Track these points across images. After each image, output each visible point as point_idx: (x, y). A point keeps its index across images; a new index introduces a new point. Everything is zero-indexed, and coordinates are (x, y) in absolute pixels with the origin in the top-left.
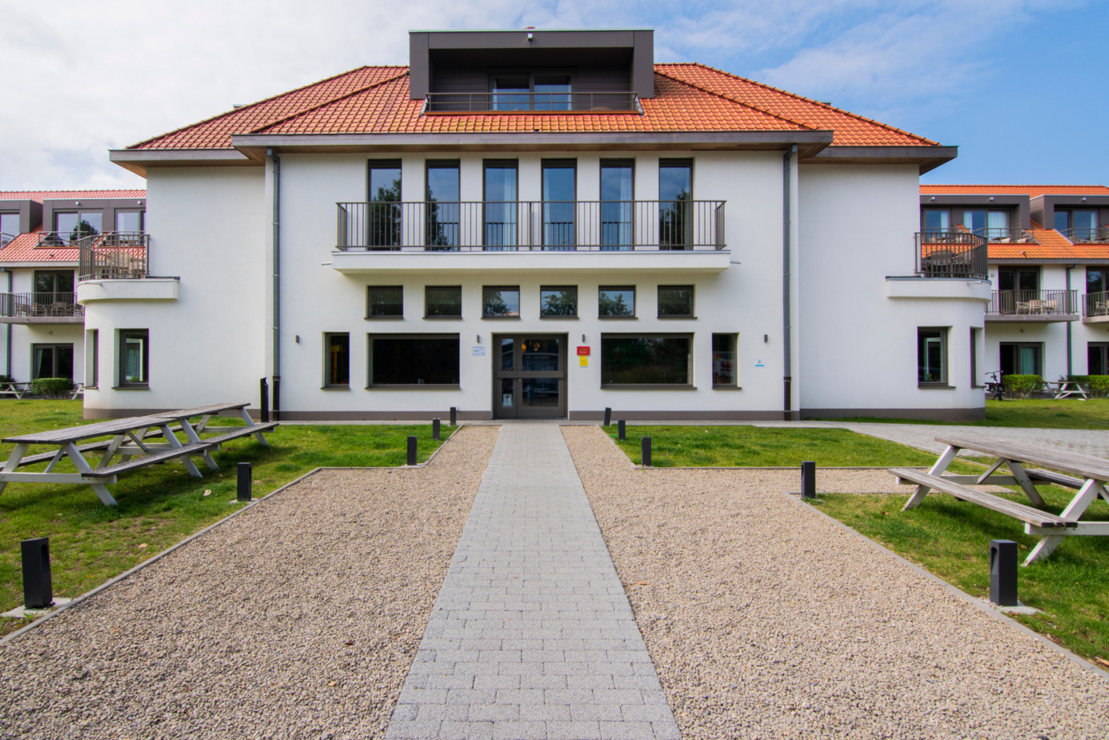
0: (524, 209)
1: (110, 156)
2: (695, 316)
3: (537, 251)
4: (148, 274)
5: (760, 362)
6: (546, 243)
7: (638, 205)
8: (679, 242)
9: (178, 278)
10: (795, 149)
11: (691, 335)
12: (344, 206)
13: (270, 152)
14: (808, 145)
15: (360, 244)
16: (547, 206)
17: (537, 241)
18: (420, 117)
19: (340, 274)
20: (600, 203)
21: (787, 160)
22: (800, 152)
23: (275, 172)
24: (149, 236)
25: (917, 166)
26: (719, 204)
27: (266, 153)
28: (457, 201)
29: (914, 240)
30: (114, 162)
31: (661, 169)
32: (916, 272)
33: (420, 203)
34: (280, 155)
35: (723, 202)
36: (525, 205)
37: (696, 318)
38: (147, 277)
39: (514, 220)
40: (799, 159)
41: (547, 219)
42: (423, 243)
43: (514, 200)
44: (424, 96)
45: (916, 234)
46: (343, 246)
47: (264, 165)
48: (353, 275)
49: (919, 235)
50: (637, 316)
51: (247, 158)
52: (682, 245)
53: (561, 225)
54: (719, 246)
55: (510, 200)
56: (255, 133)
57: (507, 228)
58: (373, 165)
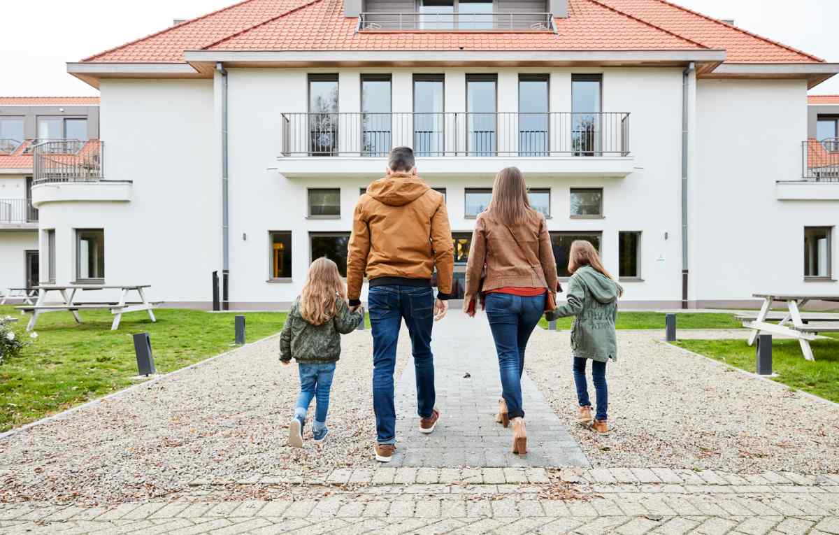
0: (450, 118)
1: (68, 68)
2: (603, 215)
3: (462, 156)
4: (103, 177)
5: (661, 257)
6: (470, 149)
7: (552, 116)
8: (588, 149)
9: (131, 182)
10: (692, 66)
11: (600, 232)
12: (287, 116)
13: (219, 67)
14: (705, 62)
15: (303, 150)
16: (471, 117)
17: (462, 148)
18: (354, 35)
19: (284, 179)
20: (519, 114)
21: (686, 74)
22: (697, 68)
23: (223, 85)
24: (103, 142)
25: (806, 82)
26: (624, 115)
27: (216, 67)
28: (389, 111)
29: (801, 148)
30: (71, 73)
31: (574, 83)
32: (803, 177)
33: (356, 113)
34: (228, 70)
35: (628, 114)
36: (452, 116)
37: (604, 217)
38: (101, 181)
39: (441, 129)
40: (697, 75)
41: (471, 129)
42: (359, 150)
43: (441, 111)
44: (357, 15)
45: (803, 142)
46: (286, 153)
47: (212, 78)
48: (293, 178)
49: (806, 143)
50: (552, 215)
51: (196, 72)
52: (591, 152)
53: (484, 134)
54: (625, 153)
55: (438, 111)
56: (205, 49)
57: (435, 135)
58: (312, 78)
